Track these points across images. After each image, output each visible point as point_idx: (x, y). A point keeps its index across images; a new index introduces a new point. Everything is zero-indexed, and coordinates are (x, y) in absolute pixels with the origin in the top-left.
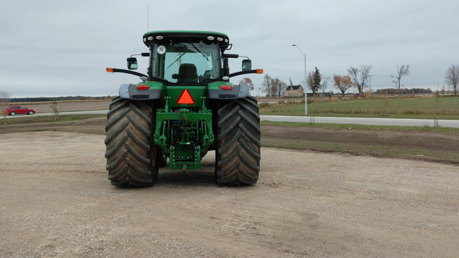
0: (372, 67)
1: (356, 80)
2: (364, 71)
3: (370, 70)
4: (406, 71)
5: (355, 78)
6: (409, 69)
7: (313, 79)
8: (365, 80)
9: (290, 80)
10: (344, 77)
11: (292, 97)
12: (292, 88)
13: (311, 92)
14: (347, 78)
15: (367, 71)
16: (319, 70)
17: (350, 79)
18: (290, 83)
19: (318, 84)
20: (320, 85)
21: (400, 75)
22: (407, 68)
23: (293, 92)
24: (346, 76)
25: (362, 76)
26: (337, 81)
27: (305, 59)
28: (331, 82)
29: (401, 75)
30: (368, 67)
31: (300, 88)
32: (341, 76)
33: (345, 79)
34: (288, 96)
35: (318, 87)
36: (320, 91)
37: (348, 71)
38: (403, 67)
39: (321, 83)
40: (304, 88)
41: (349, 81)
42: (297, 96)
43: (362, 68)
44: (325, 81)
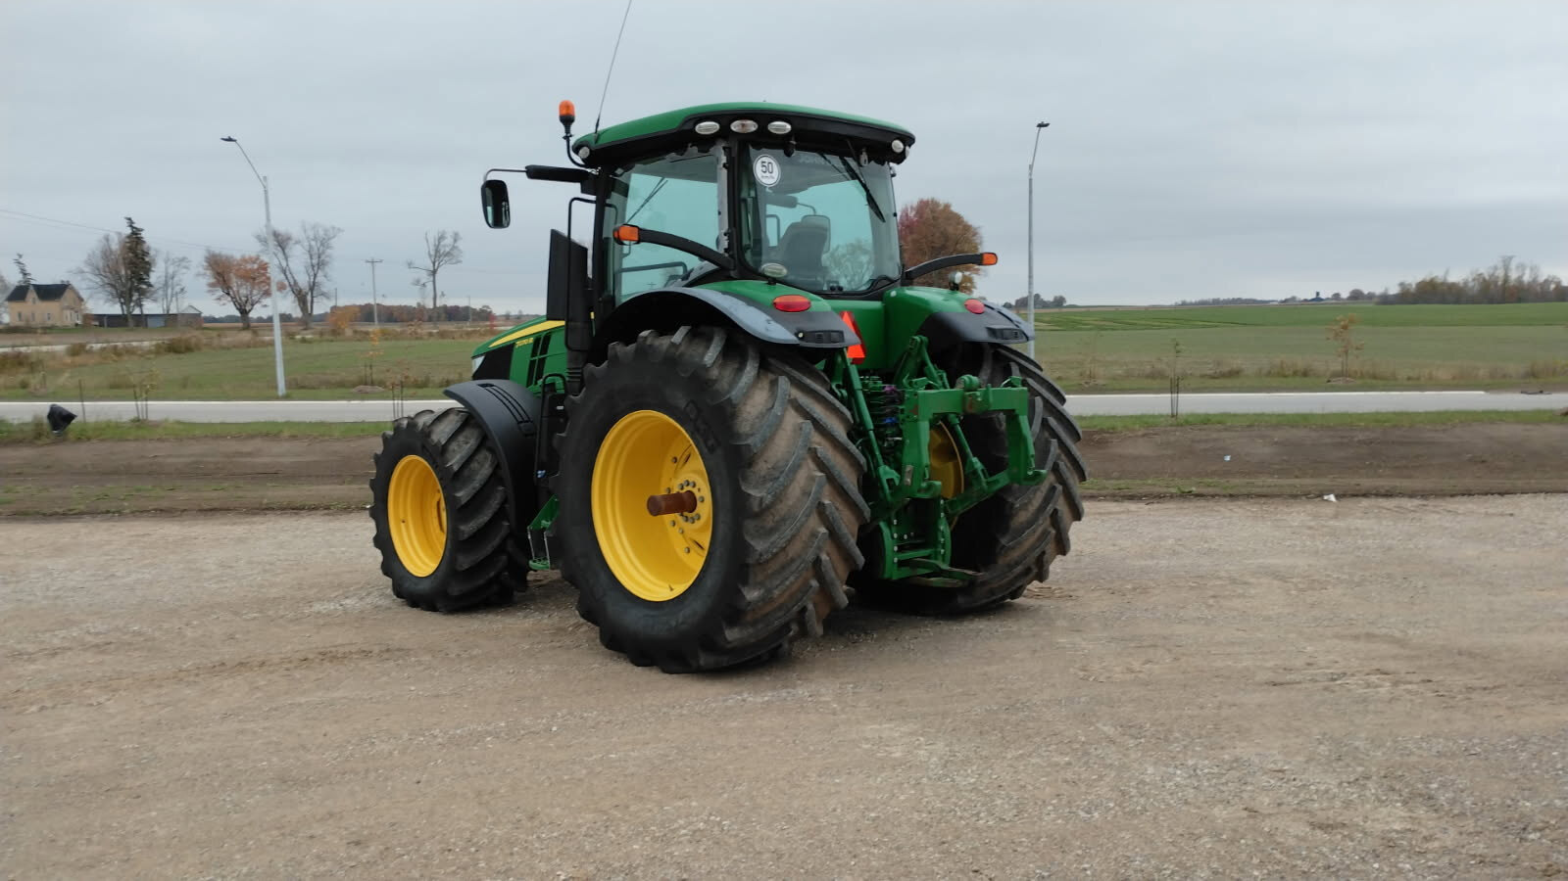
0: (339, 230)
1: (288, 273)
2: (313, 243)
3: (333, 242)
4: (451, 249)
5: (284, 264)
6: (458, 244)
7: (121, 261)
8: (320, 274)
9: (19, 263)
10: (245, 260)
11: (36, 329)
12: (32, 295)
13: (116, 309)
14: (254, 263)
15: (325, 243)
16: (142, 230)
17: (265, 269)
18: (21, 276)
19: (141, 280)
20: (150, 285)
21: (434, 263)
22: (455, 241)
23: (37, 310)
24: (251, 258)
25: (309, 261)
26: (218, 274)
27: (266, 192)
28: (198, 275)
29: (437, 264)
30: (326, 231)
31: (67, 294)
32: (232, 257)
33: (249, 266)
34: (17, 323)
35: (142, 293)
36: (150, 307)
37: (256, 240)
38: (441, 238)
39: (155, 277)
40: (84, 294)
41: (264, 275)
42: (59, 324)
43: (305, 231)
44: (171, 271)
